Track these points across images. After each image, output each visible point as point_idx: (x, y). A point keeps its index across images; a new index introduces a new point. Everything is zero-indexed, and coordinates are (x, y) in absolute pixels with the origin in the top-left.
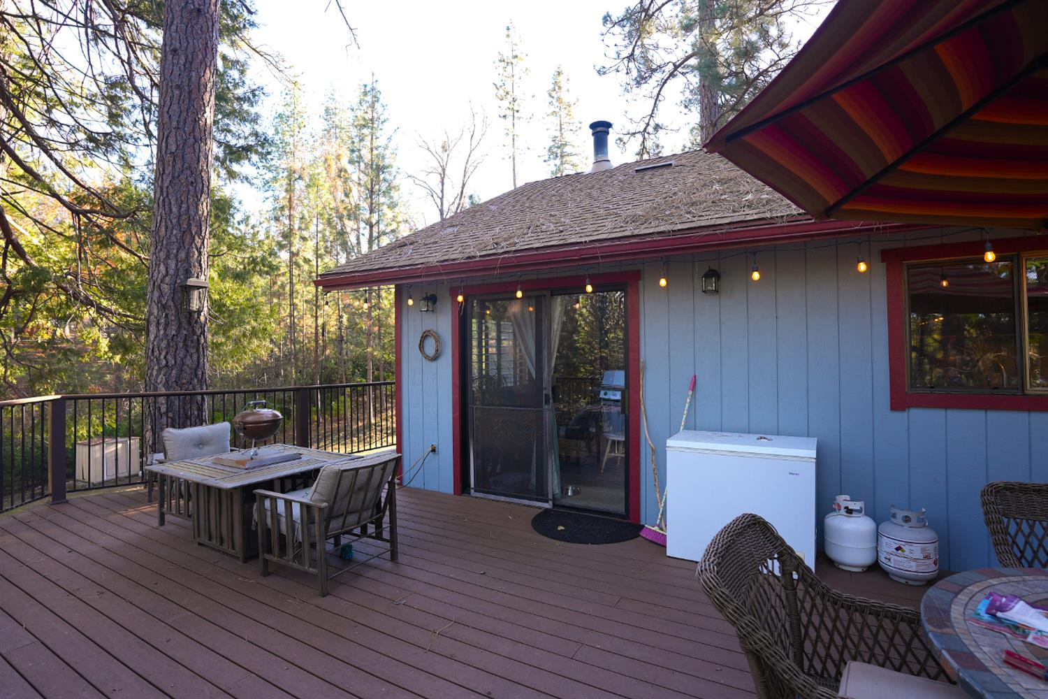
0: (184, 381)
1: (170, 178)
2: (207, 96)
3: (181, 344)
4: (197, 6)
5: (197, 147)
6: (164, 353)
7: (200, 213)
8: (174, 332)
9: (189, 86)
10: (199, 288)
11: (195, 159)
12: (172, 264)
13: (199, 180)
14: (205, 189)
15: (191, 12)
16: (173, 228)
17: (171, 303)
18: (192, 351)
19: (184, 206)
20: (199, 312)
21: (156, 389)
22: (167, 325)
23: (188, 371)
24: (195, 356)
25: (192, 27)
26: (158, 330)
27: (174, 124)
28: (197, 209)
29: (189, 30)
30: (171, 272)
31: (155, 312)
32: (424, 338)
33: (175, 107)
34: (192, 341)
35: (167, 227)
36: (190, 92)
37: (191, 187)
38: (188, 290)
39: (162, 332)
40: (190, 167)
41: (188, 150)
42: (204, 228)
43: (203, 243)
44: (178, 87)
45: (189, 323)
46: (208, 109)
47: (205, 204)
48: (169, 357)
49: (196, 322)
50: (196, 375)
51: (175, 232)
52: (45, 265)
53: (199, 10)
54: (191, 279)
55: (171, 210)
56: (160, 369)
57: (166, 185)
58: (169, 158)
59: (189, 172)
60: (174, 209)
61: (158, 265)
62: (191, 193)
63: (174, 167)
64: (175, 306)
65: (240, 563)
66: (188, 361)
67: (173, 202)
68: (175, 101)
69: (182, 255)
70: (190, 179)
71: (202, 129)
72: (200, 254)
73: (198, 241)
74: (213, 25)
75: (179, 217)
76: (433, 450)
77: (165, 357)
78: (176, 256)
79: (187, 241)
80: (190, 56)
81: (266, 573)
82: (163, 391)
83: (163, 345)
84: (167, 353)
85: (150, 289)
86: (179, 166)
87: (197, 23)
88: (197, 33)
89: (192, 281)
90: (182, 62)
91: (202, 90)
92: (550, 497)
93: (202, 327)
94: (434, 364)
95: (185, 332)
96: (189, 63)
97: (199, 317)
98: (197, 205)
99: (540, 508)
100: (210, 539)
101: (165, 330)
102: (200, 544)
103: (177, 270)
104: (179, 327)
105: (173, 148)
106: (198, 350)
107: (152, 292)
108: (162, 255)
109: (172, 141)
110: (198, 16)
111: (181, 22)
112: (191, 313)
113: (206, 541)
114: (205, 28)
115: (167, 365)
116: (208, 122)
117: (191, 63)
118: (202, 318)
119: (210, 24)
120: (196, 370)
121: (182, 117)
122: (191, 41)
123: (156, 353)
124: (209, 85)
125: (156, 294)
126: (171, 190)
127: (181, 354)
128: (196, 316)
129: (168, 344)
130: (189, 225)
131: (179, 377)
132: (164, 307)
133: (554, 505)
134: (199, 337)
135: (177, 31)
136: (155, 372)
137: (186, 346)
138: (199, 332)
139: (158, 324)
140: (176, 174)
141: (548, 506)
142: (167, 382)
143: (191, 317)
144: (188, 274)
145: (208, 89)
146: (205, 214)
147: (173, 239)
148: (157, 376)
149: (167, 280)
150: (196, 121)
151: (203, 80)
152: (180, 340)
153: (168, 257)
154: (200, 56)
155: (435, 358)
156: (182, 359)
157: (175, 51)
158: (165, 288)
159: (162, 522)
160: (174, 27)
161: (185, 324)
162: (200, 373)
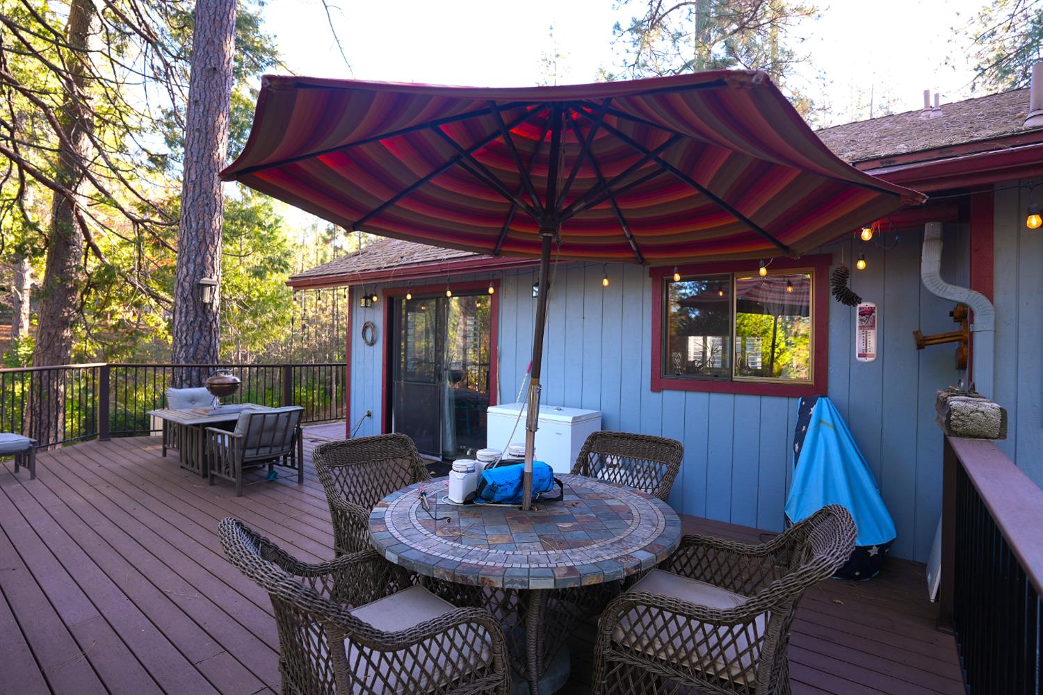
0: (199, 357)
1: (191, 201)
2: (220, 136)
3: (197, 328)
4: (213, 65)
5: (211, 177)
6: (184, 335)
7: (214, 227)
8: (192, 319)
9: (206, 129)
10: (211, 285)
11: (210, 185)
12: (191, 267)
13: (213, 202)
14: (218, 208)
15: (209, 71)
16: (192, 239)
17: (190, 297)
18: (206, 333)
19: (201, 222)
20: (211, 304)
21: (178, 362)
22: (187, 313)
23: (203, 349)
24: (208, 338)
25: (209, 82)
26: (181, 318)
27: (195, 159)
28: (211, 225)
29: (207, 85)
30: (191, 273)
31: (179, 303)
32: (365, 328)
33: (195, 146)
34: (206, 326)
35: (188, 238)
36: (207, 133)
37: (206, 208)
38: (202, 287)
39: (183, 319)
40: (206, 193)
41: (205, 179)
42: (216, 239)
43: (216, 250)
44: (198, 130)
45: (204, 312)
46: (221, 146)
47: (217, 220)
48: (188, 338)
49: (209, 311)
50: (209, 353)
51: (194, 242)
52: (118, 262)
53: (215, 69)
54: (204, 279)
55: (191, 225)
56: (182, 347)
57: (188, 206)
58: (190, 186)
59: (205, 196)
60: (194, 225)
61: (181, 268)
62: (207, 212)
63: (194, 192)
64: (193, 299)
65: (201, 478)
66: (202, 342)
67: (193, 219)
68: (196, 141)
69: (199, 260)
70: (206, 202)
71: (216, 161)
72: (213, 259)
73: (211, 249)
74: (226, 79)
75: (197, 231)
76: (369, 415)
77: (185, 338)
78: (194, 261)
79: (203, 249)
80: (207, 105)
81: (212, 484)
82: (184, 363)
83: (184, 328)
84: (187, 335)
85: (175, 286)
86: (197, 191)
87: (213, 79)
88: (213, 87)
89: (205, 280)
90: (201, 110)
91: (216, 130)
92: (441, 452)
93: (214, 316)
94: (372, 347)
95: (200, 319)
96: (207, 111)
97: (211, 308)
98: (211, 221)
99: (431, 460)
100: (187, 463)
101: (186, 317)
102: (182, 467)
103: (195, 271)
104: (196, 315)
105: (193, 177)
106: (210, 333)
107: (177, 288)
108: (185, 259)
109: (193, 171)
110: (214, 73)
111: (201, 79)
112: (205, 305)
113: (184, 465)
114: (219, 83)
115: (186, 344)
116: (221, 156)
117: (208, 110)
118: (214, 309)
119: (223, 78)
120: (208, 349)
121: (201, 154)
122: (208, 94)
123: (179, 335)
124: (222, 127)
125: (180, 290)
126: (191, 210)
127: (197, 335)
128: (209, 306)
129: (188, 328)
130: (204, 237)
131: (195, 353)
132: (185, 300)
133: (443, 459)
134: (211, 323)
135: (198, 87)
136: (178, 350)
137: (200, 330)
138: (211, 319)
139: (181, 313)
140: (196, 198)
141: (439, 459)
142: (186, 357)
143: (206, 308)
144: (203, 275)
145: (221, 130)
146: (218, 227)
147: (193, 248)
148: (179, 353)
149: (188, 279)
150: (210, 156)
151: (217, 124)
152: (196, 325)
153: (188, 261)
154: (215, 105)
155: (372, 344)
156: (198, 340)
157: (196, 101)
158: (186, 285)
159: (165, 454)
160: (196, 84)
161: (200, 313)
162: (212, 350)
